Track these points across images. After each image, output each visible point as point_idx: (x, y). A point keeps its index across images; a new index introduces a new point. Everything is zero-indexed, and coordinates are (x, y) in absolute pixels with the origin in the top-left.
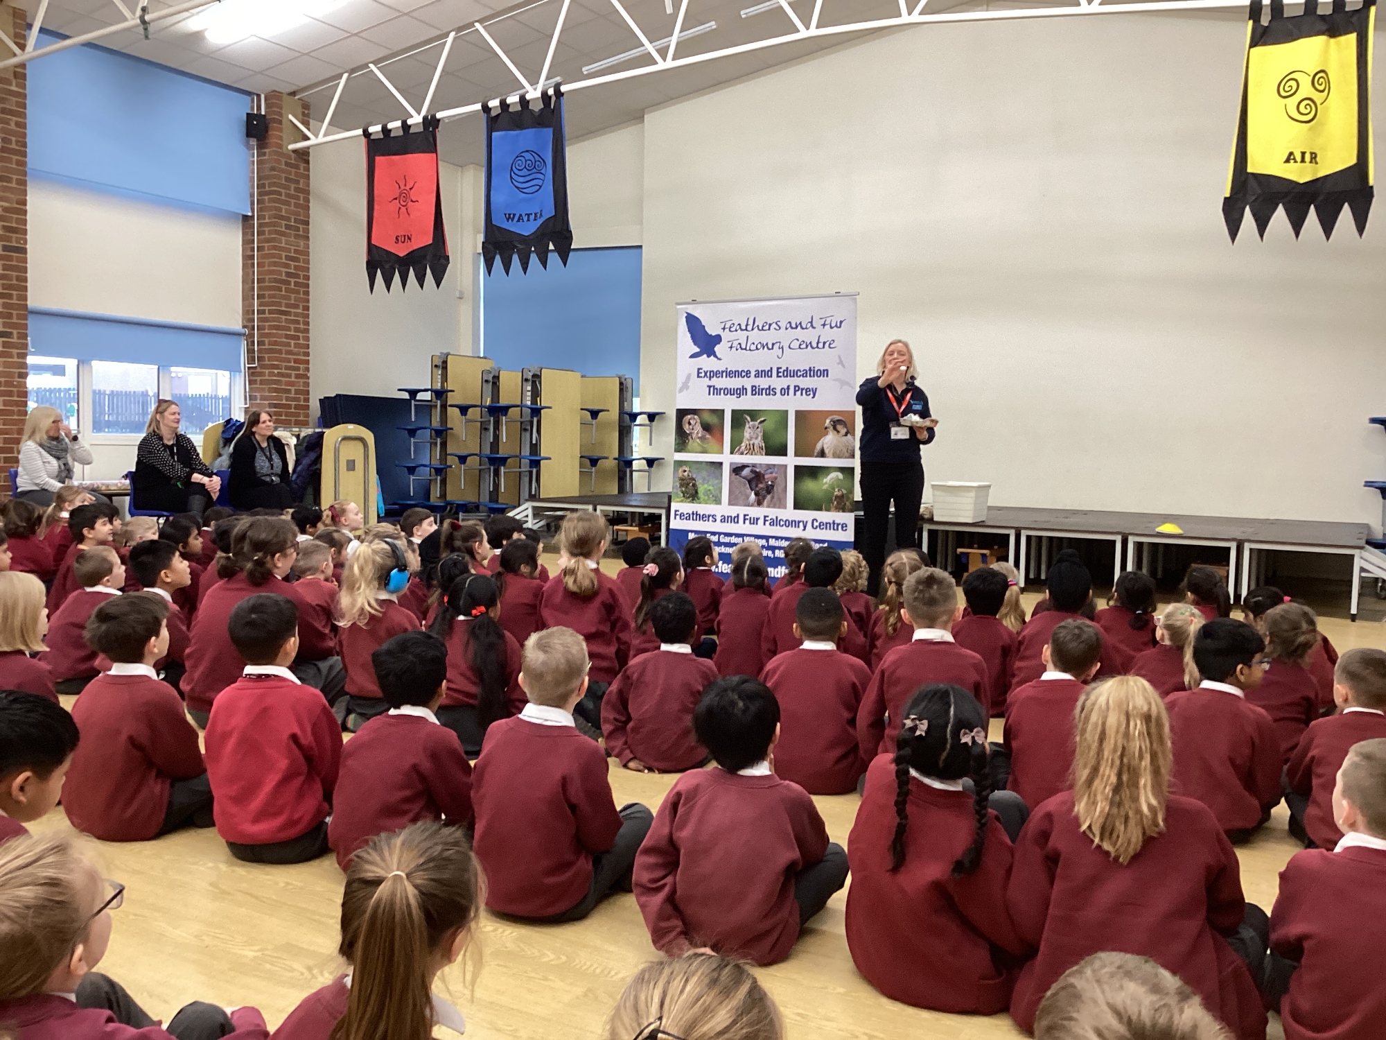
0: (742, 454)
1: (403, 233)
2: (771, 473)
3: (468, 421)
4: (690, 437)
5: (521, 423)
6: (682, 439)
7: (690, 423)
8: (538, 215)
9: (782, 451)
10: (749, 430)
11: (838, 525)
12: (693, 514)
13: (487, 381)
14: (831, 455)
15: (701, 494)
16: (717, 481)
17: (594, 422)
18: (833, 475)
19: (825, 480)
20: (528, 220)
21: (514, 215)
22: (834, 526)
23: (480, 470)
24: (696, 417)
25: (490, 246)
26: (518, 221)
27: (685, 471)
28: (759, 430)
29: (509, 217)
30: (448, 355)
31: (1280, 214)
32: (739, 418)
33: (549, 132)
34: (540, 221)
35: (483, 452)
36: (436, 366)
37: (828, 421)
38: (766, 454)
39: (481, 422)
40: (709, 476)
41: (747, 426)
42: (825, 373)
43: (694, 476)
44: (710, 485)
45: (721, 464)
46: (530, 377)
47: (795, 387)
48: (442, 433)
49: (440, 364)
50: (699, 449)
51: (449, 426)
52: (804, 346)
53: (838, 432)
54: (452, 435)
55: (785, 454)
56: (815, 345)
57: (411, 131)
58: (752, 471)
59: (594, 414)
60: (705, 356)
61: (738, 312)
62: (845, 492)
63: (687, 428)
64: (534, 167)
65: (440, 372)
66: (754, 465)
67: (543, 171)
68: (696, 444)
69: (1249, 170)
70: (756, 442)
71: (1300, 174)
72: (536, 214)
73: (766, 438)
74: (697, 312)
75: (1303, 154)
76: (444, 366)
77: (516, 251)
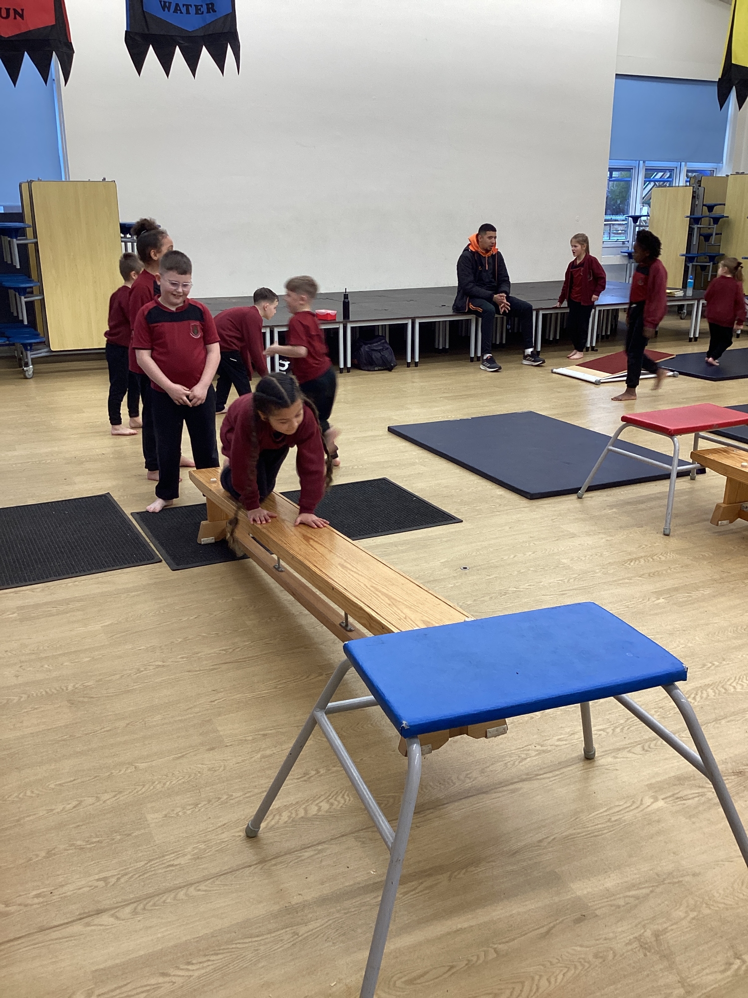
20: (188, 12)
26: (175, 11)
77: (177, 47)
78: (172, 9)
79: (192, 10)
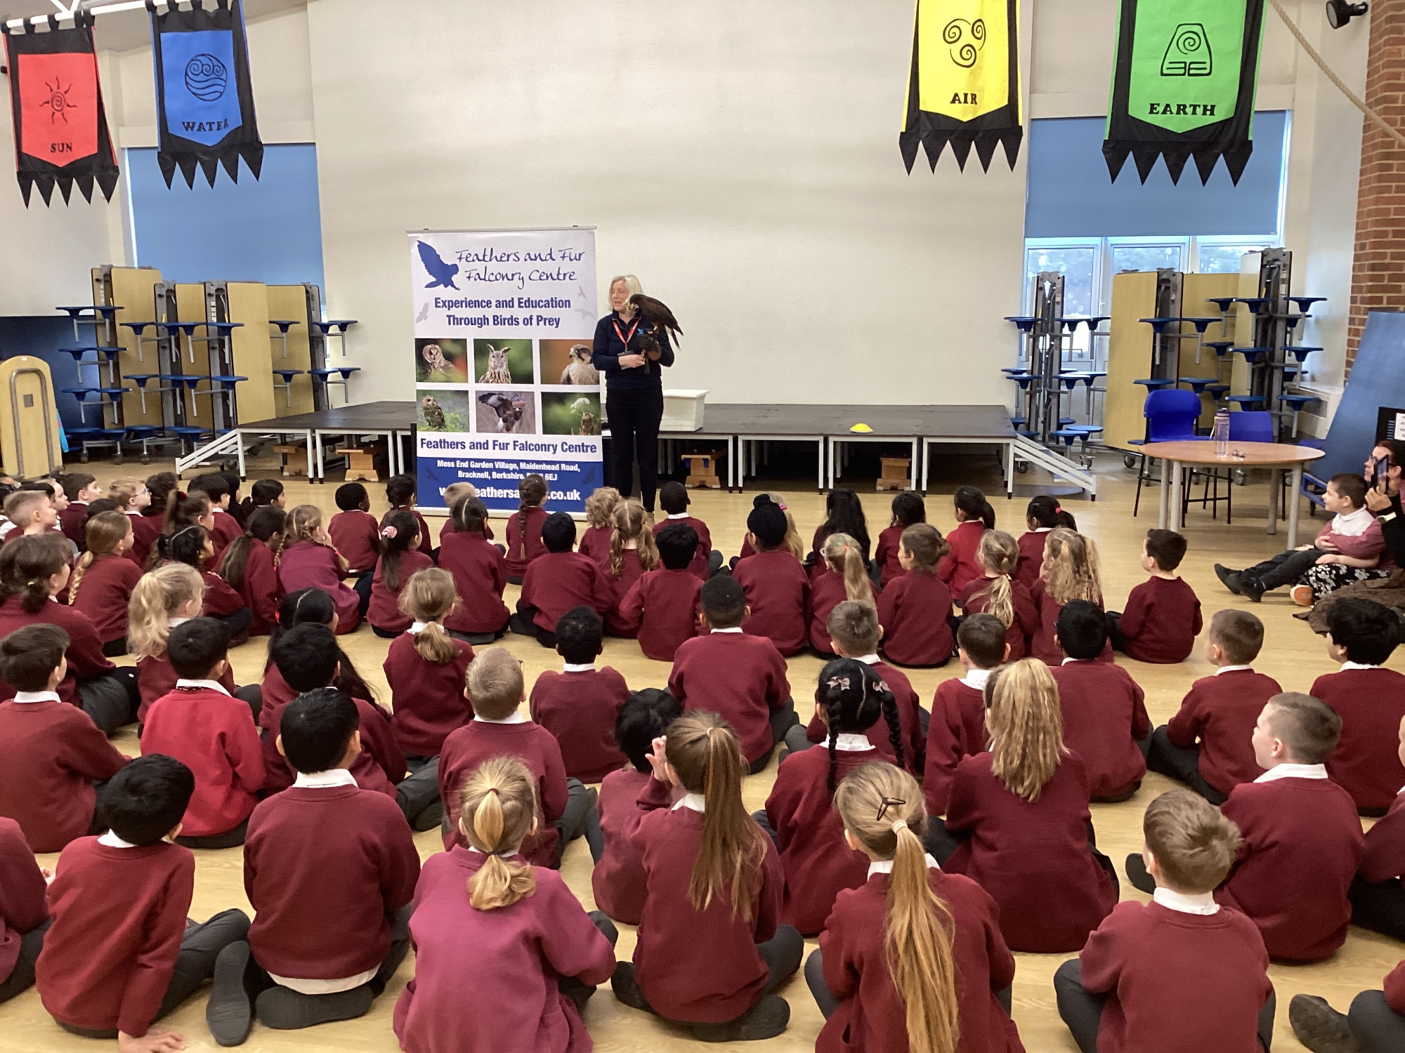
0: (488, 382)
1: (60, 142)
2: (518, 400)
3: (144, 340)
4: (432, 367)
5: (208, 341)
6: (424, 370)
7: (431, 353)
8: (222, 125)
9: (529, 379)
10: (493, 359)
11: (587, 446)
12: (441, 441)
13: (160, 296)
14: (577, 381)
15: (447, 422)
16: (464, 409)
17: (284, 334)
18: (580, 400)
19: (572, 406)
20: (211, 129)
21: (194, 123)
22: (583, 448)
23: (162, 392)
24: (437, 346)
25: (168, 158)
26: (199, 130)
27: (429, 400)
28: (503, 359)
29: (188, 126)
30: (111, 267)
31: (948, 149)
32: (482, 347)
33: (228, 35)
34: (225, 132)
35: (163, 373)
36: (98, 280)
37: (572, 350)
38: (513, 382)
39: (158, 341)
40: (455, 404)
41: (491, 355)
42: (567, 303)
43: (439, 405)
44: (456, 414)
45: (467, 392)
46: (213, 292)
47: (538, 317)
48: (112, 355)
49: (101, 277)
50: (443, 378)
51: (120, 345)
52: (545, 277)
53: (583, 360)
54: (125, 354)
55: (532, 383)
56: (555, 277)
57: (60, 28)
58: (499, 399)
59: (284, 327)
60: (442, 285)
61: (475, 242)
62: (592, 416)
63: (427, 357)
64: (214, 71)
65: (102, 287)
66: (501, 393)
67: (224, 78)
68: (438, 374)
69: (922, 107)
70: (501, 371)
71: (963, 113)
72: (218, 123)
73: (510, 366)
74: (430, 241)
75: (966, 95)
76: (106, 279)
77: (198, 163)
78: (196, 127)
79: (215, 127)
